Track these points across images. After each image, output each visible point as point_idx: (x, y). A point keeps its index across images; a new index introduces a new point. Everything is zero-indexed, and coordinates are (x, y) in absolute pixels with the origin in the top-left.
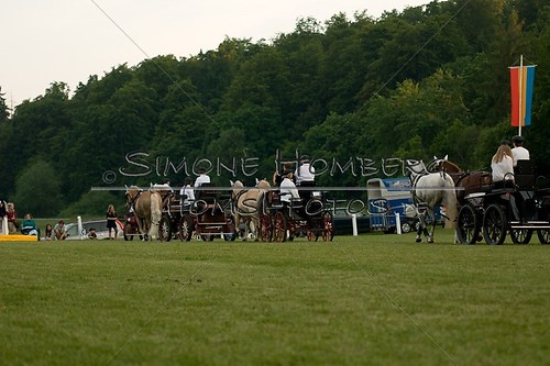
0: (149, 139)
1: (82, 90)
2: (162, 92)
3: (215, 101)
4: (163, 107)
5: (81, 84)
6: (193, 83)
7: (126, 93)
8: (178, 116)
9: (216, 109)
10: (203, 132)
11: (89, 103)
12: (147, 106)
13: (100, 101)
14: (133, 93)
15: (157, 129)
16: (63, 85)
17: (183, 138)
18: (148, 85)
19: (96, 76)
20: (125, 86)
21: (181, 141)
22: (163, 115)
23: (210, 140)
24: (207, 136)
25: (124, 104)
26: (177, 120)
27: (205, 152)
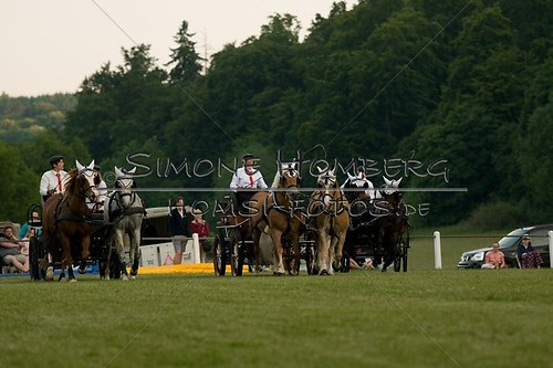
0: (432, 107)
1: (321, 26)
2: (453, 29)
3: (539, 42)
4: (455, 54)
5: (318, 16)
6: (504, 13)
7: (393, 30)
8: (477, 67)
9: (542, 54)
10: (521, 94)
11: (333, 49)
12: (429, 52)
13: (349, 44)
14: (405, 31)
15: (445, 89)
16: (289, 19)
17: (487, 103)
18: (429, 17)
19: (343, 4)
20: (391, 20)
21: (483, 109)
22: (454, 67)
23: (532, 107)
24: (527, 100)
25: (391, 49)
26: (477, 74)
27: (524, 127)
